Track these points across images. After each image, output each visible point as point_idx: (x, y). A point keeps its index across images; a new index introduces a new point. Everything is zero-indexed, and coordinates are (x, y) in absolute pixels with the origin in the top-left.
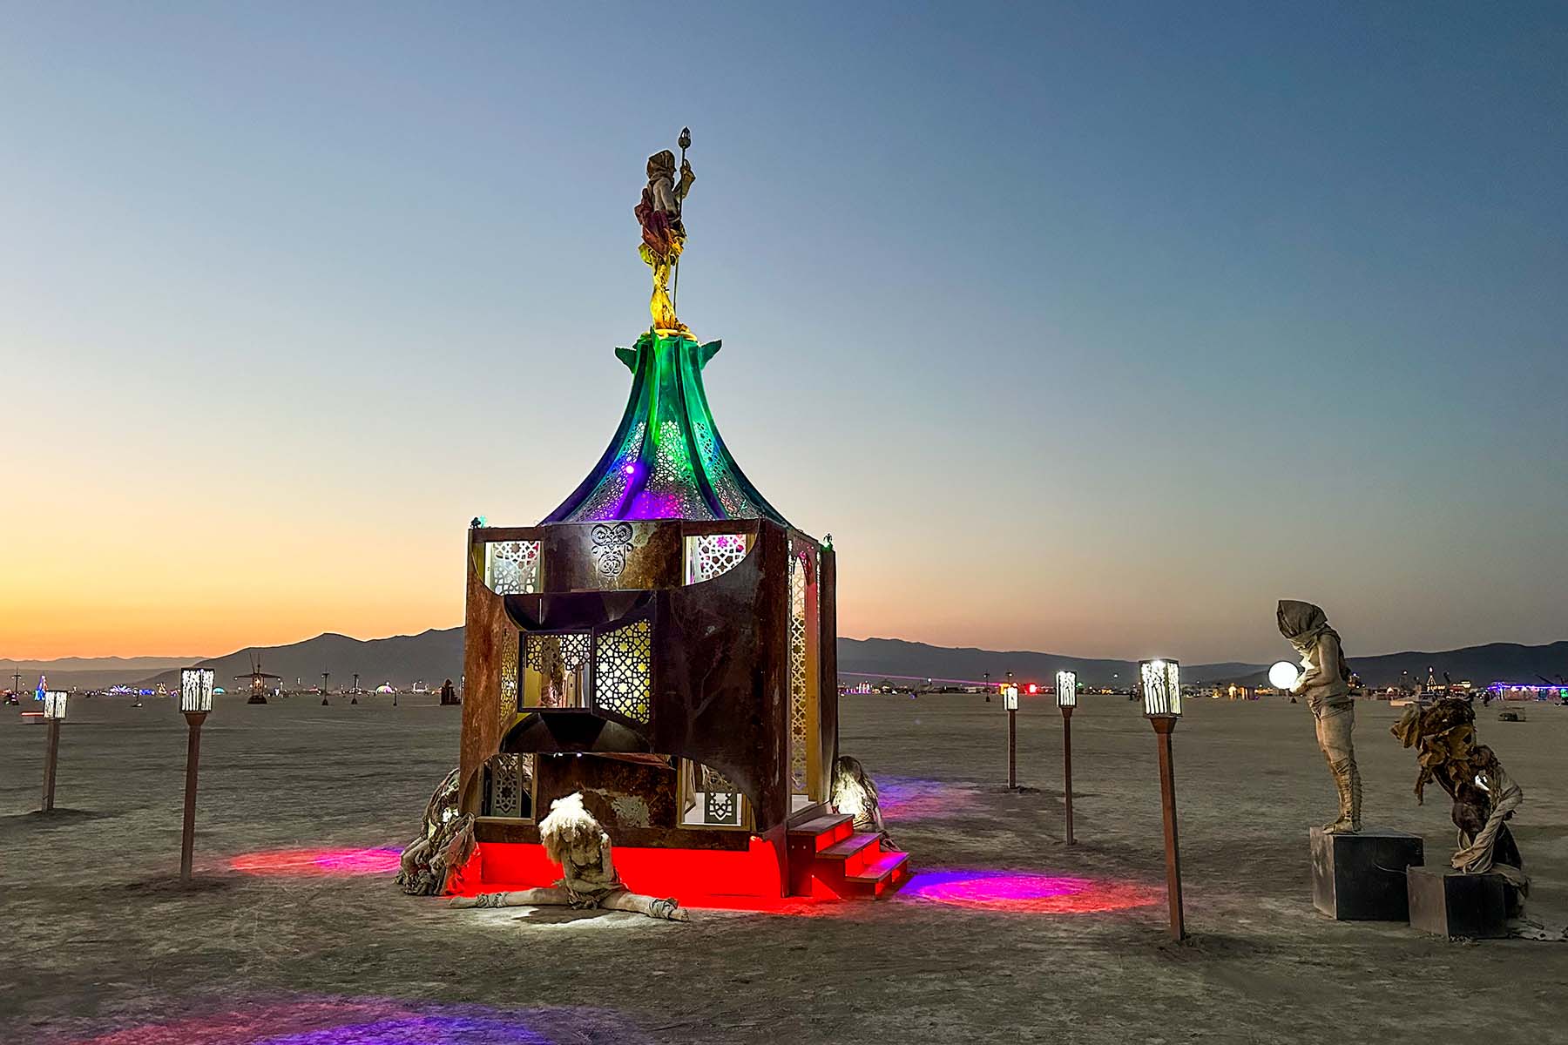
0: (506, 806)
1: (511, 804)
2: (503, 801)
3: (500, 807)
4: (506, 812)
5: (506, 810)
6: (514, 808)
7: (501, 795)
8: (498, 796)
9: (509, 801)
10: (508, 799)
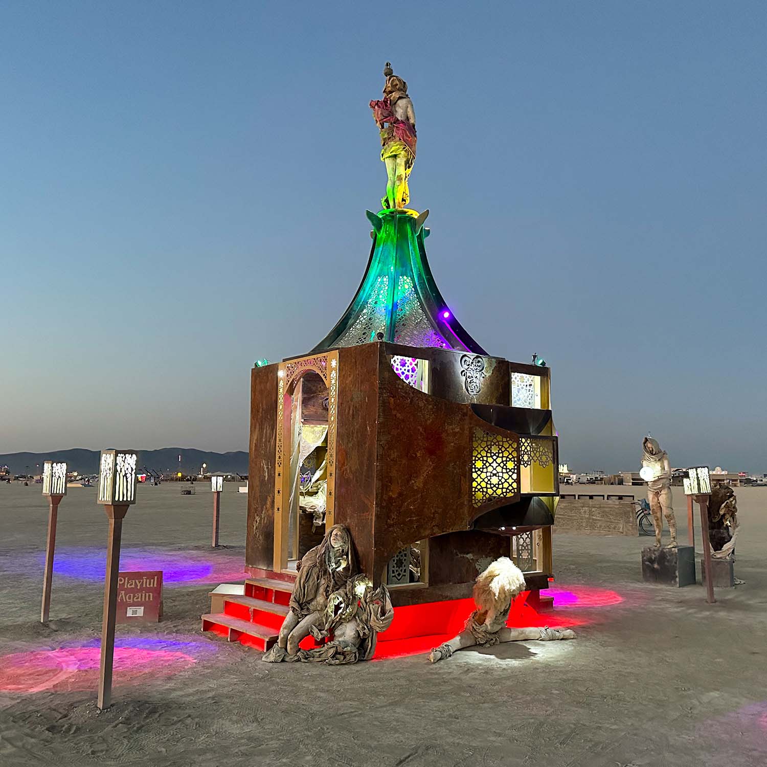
0: (399, 575)
1: (402, 573)
2: (397, 571)
3: (395, 576)
4: (399, 580)
5: (399, 578)
6: (405, 575)
7: (395, 566)
8: (394, 567)
9: (401, 570)
10: (401, 568)
